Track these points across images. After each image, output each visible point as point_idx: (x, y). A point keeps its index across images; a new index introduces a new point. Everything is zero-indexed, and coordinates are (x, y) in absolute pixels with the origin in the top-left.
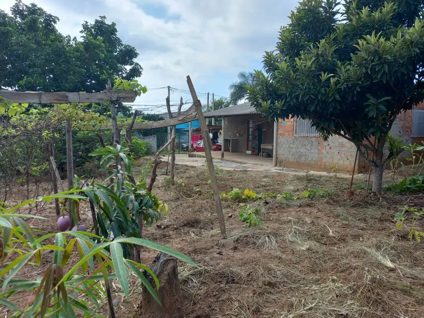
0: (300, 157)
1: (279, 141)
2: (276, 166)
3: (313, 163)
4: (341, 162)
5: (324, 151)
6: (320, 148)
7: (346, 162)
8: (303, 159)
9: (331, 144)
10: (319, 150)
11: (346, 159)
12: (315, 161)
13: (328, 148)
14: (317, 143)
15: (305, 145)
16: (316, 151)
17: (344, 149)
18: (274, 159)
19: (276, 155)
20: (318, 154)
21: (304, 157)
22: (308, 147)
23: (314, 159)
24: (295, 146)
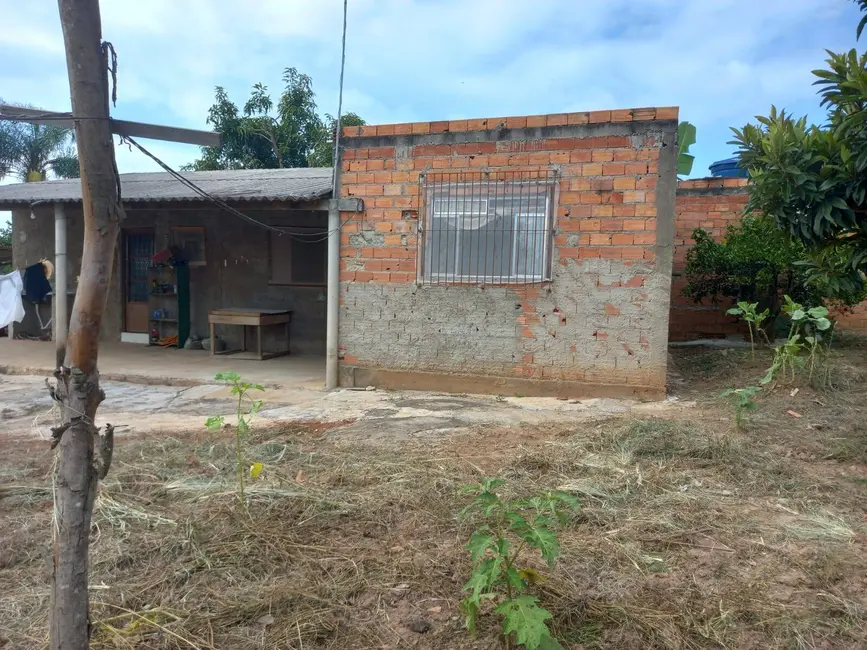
0: (443, 350)
1: (348, 299)
2: (338, 384)
3: (497, 369)
4: (605, 364)
5: (537, 329)
6: (522, 319)
7: (621, 364)
8: (457, 357)
9: (568, 308)
10: (518, 325)
11: (624, 353)
12: (504, 363)
13: (554, 319)
14: (511, 305)
15: (462, 313)
16: (510, 332)
17: (614, 321)
18: (330, 362)
19: (339, 349)
20: (518, 339)
21: (457, 352)
22: (477, 318)
23: (500, 357)
24: (417, 315)
